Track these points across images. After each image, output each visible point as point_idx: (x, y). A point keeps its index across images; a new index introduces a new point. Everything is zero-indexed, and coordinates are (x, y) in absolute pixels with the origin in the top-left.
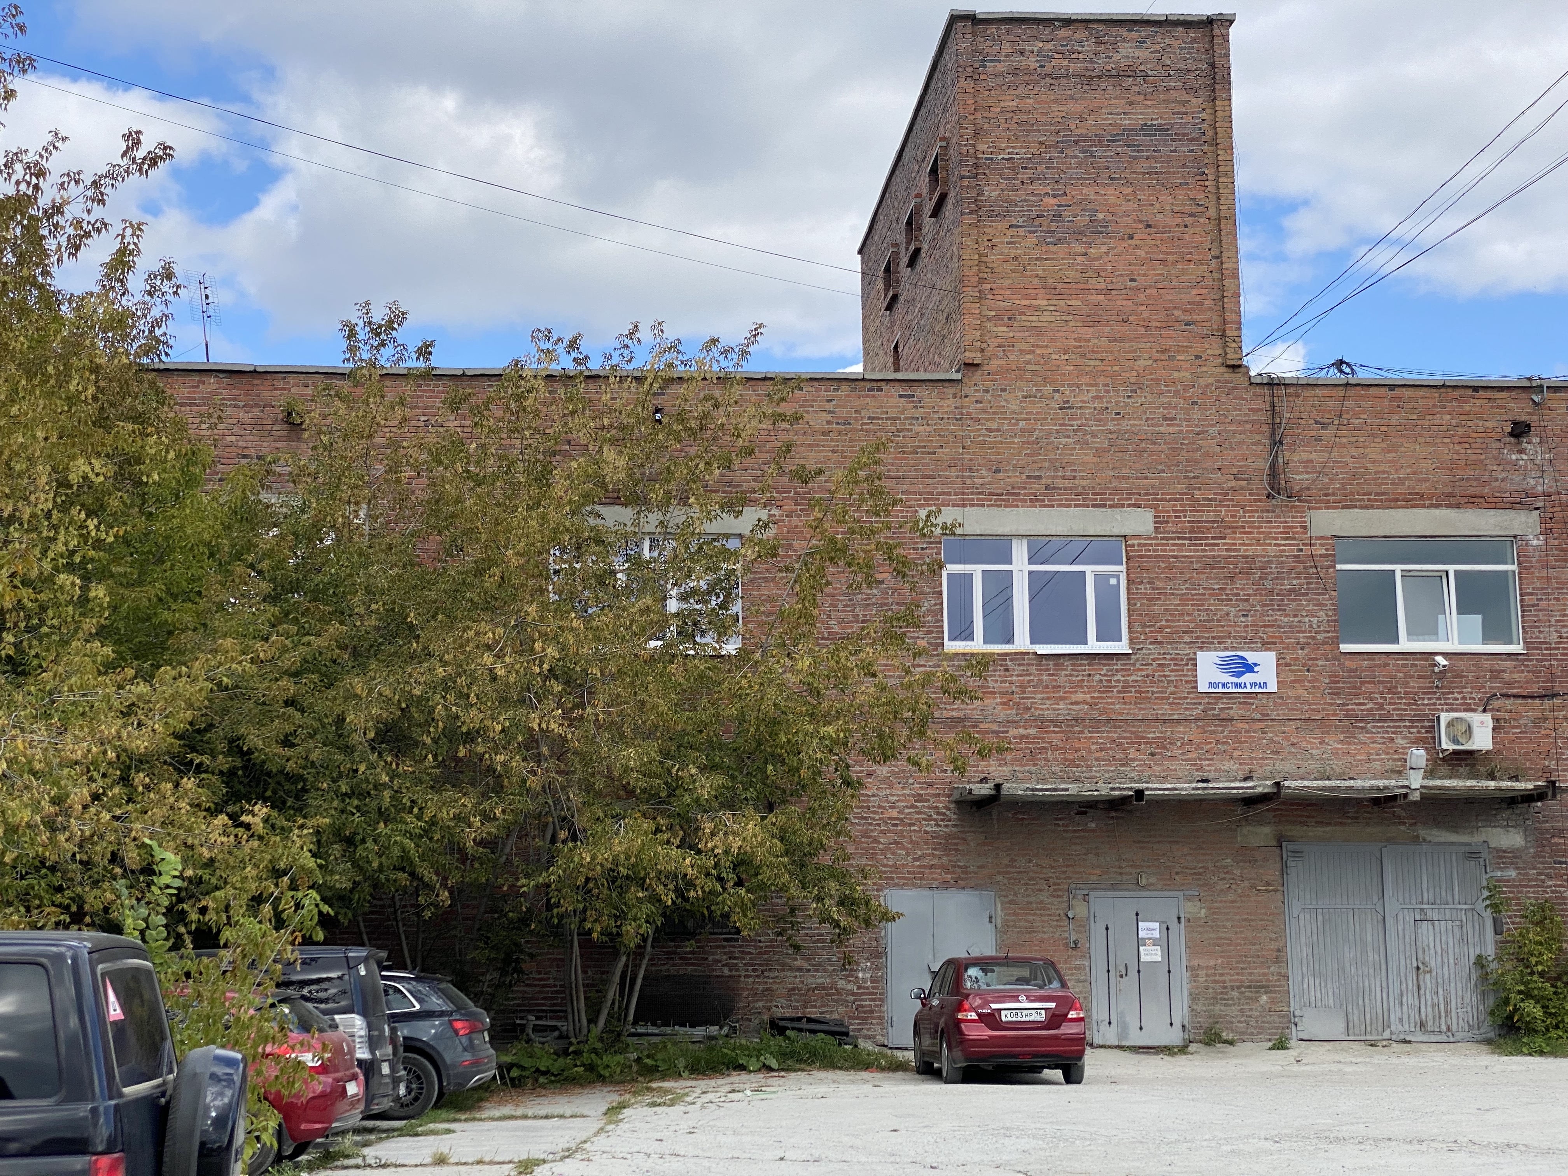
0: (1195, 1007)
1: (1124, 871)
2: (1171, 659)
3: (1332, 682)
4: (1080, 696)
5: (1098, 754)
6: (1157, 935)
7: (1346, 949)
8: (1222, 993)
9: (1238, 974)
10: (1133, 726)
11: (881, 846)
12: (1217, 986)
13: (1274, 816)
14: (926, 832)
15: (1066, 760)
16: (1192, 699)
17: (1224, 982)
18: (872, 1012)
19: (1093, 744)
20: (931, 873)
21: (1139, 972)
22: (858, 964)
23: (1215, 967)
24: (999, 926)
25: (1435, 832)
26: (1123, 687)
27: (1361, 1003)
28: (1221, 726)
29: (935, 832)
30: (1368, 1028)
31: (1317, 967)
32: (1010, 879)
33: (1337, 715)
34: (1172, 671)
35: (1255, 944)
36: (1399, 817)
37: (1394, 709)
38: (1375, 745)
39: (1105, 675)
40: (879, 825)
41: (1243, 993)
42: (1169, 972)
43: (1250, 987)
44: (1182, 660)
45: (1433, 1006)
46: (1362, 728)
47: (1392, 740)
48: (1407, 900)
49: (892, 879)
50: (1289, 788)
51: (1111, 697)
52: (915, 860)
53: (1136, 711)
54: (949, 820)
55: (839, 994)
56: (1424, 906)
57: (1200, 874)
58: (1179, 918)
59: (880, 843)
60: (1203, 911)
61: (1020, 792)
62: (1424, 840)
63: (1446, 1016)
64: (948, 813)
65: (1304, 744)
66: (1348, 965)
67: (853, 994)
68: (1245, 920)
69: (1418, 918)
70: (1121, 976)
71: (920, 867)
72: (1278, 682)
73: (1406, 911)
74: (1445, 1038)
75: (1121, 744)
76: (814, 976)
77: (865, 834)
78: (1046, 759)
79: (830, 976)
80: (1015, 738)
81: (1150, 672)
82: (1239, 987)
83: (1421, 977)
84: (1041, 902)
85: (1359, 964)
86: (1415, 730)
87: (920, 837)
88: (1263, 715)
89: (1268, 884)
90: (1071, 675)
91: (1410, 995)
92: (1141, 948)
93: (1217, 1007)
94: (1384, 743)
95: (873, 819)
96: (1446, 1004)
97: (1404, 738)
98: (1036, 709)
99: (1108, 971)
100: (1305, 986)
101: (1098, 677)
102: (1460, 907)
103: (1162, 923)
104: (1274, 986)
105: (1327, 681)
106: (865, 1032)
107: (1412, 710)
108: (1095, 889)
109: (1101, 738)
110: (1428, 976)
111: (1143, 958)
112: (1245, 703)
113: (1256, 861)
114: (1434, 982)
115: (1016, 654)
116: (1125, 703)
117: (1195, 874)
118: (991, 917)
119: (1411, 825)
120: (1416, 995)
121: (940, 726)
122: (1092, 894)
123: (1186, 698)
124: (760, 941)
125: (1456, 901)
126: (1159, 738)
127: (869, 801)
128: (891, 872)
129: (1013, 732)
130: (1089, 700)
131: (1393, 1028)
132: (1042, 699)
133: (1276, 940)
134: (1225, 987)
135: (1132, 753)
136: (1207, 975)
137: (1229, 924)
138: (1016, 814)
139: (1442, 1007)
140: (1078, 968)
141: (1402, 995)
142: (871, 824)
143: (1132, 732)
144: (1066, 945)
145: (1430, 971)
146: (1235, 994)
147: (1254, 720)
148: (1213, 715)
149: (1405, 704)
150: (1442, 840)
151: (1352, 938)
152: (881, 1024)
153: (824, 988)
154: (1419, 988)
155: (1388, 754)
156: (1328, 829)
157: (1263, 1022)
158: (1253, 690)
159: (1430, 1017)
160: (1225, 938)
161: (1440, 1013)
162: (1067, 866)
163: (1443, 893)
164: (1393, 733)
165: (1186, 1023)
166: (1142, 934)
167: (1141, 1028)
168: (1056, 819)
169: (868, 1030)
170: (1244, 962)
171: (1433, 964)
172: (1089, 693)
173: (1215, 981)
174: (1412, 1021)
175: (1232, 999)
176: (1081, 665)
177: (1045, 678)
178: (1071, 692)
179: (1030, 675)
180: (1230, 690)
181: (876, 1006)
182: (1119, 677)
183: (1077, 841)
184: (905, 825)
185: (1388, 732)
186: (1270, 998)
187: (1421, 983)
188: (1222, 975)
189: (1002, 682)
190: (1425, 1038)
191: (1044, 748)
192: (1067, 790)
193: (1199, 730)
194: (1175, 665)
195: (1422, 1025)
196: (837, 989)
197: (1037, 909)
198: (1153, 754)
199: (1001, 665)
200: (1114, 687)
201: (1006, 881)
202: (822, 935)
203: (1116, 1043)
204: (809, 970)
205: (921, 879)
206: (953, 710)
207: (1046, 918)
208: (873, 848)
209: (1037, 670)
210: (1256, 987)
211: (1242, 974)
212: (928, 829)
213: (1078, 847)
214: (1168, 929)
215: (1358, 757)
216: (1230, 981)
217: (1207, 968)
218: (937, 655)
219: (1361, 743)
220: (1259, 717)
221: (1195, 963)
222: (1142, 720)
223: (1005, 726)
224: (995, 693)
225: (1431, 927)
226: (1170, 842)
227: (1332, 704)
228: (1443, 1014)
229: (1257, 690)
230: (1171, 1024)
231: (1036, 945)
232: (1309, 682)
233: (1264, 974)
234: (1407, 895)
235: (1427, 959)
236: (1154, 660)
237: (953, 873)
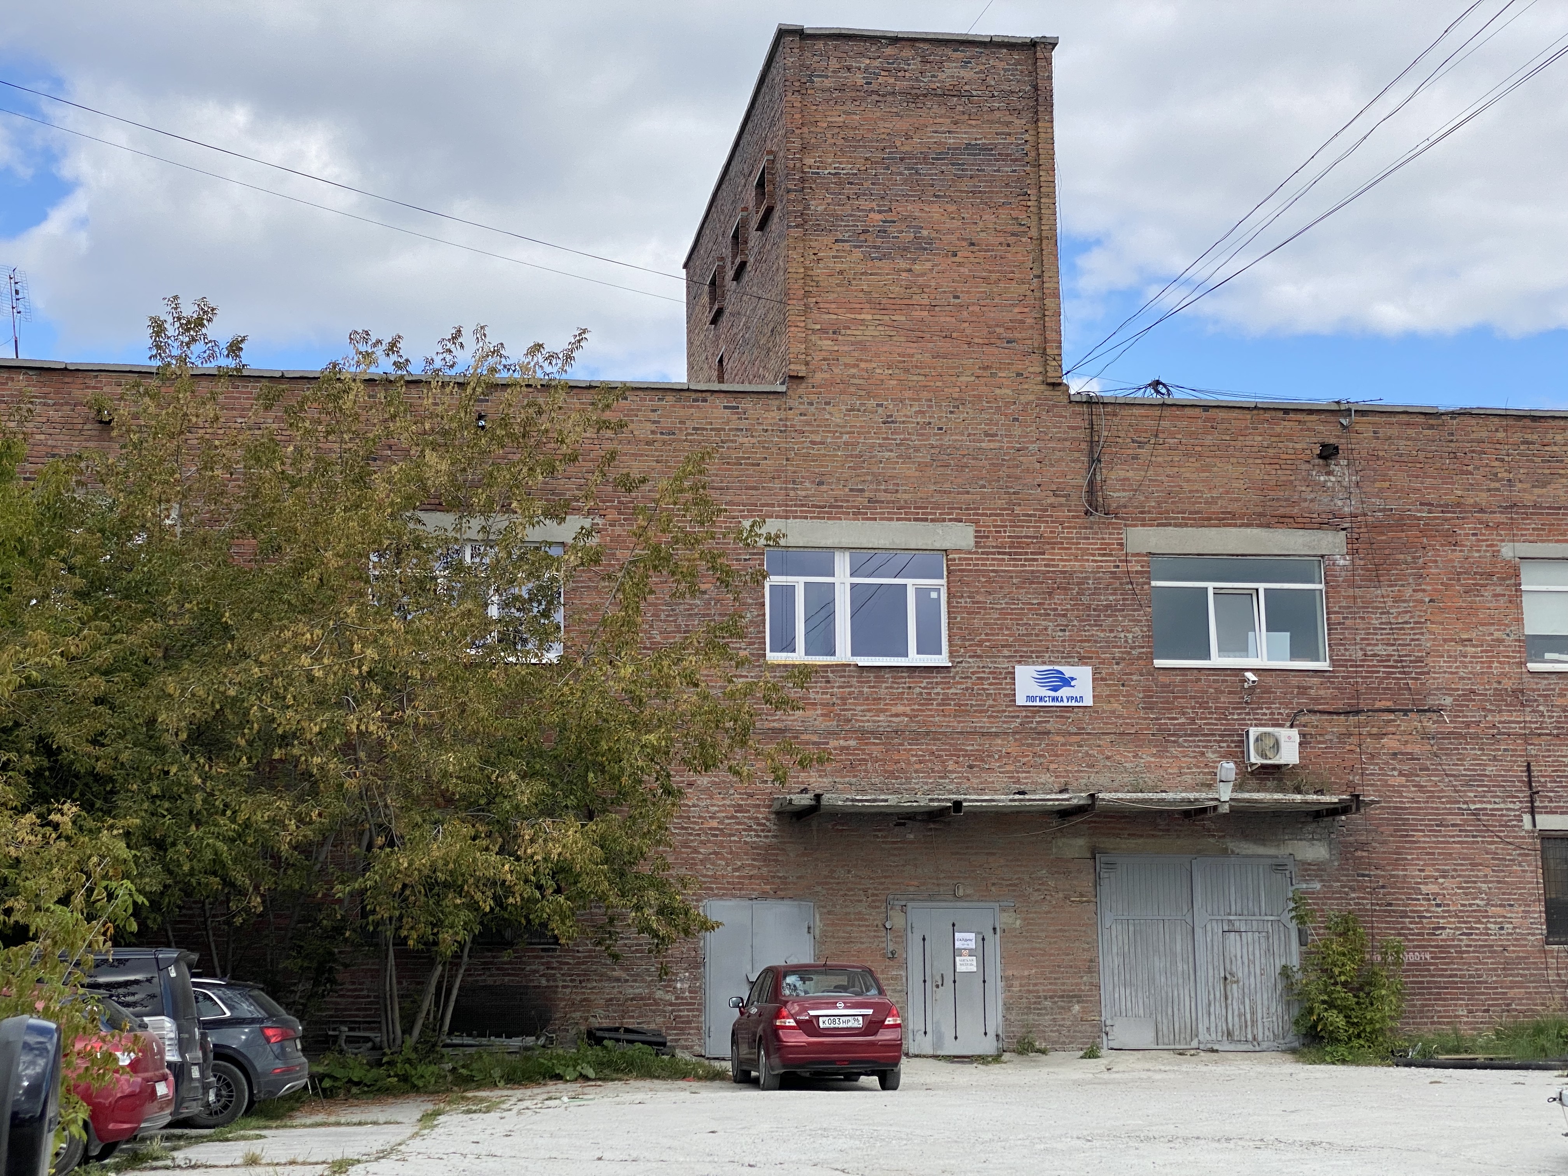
0: (1009, 1017)
1: (941, 882)
2: (990, 673)
3: (1145, 697)
4: (900, 709)
5: (917, 766)
6: (972, 945)
7: (1156, 959)
8: (1035, 1003)
9: (1051, 984)
10: (953, 739)
11: (701, 856)
12: (1031, 996)
13: (1089, 829)
14: (746, 843)
15: (886, 771)
16: (1010, 712)
17: (1038, 991)
18: (689, 1022)
19: (913, 756)
20: (751, 884)
21: (955, 982)
22: (676, 974)
23: (1029, 977)
24: (817, 937)
25: (1243, 845)
26: (942, 700)
27: (1170, 1012)
28: (1039, 739)
29: (754, 842)
30: (1177, 1038)
31: (1128, 977)
32: (829, 889)
33: (1150, 729)
34: (990, 684)
35: (1068, 955)
36: (1209, 830)
37: (1205, 724)
38: (1186, 759)
39: (924, 688)
40: (699, 835)
41: (1056, 1003)
42: (984, 982)
43: (1063, 996)
44: (1001, 673)
45: (1240, 1016)
46: (1174, 742)
47: (1203, 754)
48: (1216, 911)
49: (712, 889)
50: (1103, 799)
51: (930, 710)
52: (735, 870)
53: (955, 724)
54: (769, 831)
55: (657, 1004)
56: (1232, 918)
57: (1015, 885)
58: (994, 929)
59: (700, 853)
60: (1018, 922)
61: (840, 803)
62: (1233, 852)
63: (1252, 1026)
64: (768, 824)
65: (1118, 757)
66: (1157, 976)
67: (671, 1004)
68: (1060, 930)
69: (1226, 929)
70: (937, 986)
71: (739, 877)
72: (1094, 696)
73: (1214, 923)
74: (1250, 1047)
75: (941, 756)
76: (632, 987)
77: (685, 844)
78: (866, 771)
79: (649, 987)
80: (835, 749)
81: (969, 685)
82: (1051, 997)
83: (1229, 987)
84: (860, 913)
85: (1169, 975)
86: (1225, 745)
87: (740, 848)
88: (1079, 729)
89: (1082, 895)
90: (891, 688)
91: (1217, 1004)
92: (957, 958)
93: (1031, 1016)
94: (1195, 757)
95: (693, 829)
96: (1253, 1013)
97: (1214, 752)
98: (856, 720)
99: (925, 981)
100: (1117, 995)
101: (918, 690)
102: (1266, 918)
103: (977, 933)
104: (1086, 996)
105: (1141, 695)
106: (683, 1043)
107: (1222, 724)
108: (913, 900)
109: (920, 750)
110: (1235, 986)
111: (959, 968)
112: (1062, 717)
113: (1070, 872)
114: (1241, 992)
115: (837, 665)
116: (944, 716)
117: (1010, 885)
118: (809, 928)
119: (1220, 837)
120: (1223, 1005)
121: (761, 737)
122: (910, 905)
123: (1005, 711)
124: (578, 951)
125: (1263, 912)
126: (977, 750)
127: (689, 812)
128: (711, 883)
129: (833, 743)
130: (909, 712)
131: (1201, 1037)
132: (863, 711)
133: (1088, 950)
134: (1039, 997)
135: (951, 765)
136: (1021, 986)
137: (1043, 934)
138: (835, 825)
139: (1248, 1016)
140: (896, 978)
141: (1210, 1005)
142: (691, 834)
143: (951, 745)
144: (884, 955)
145: (1237, 982)
146: (1048, 1003)
147: (1070, 734)
148: (1031, 728)
149: (1216, 719)
150: (1250, 852)
151: (1162, 948)
152: (700, 1034)
153: (642, 999)
154: (1226, 998)
155: (1198, 767)
156: (1140, 841)
157: (1075, 1031)
158: (1069, 704)
159: (1237, 1027)
160: (1040, 949)
161: (1246, 1022)
162: (886, 877)
163: (1251, 905)
164: (1204, 747)
165: (1000, 1033)
166: (958, 944)
167: (956, 1038)
168: (875, 830)
169: (686, 1040)
170: (1058, 972)
171: (1240, 975)
172: (909, 705)
173: (1029, 991)
174: (1220, 1030)
175: (1045, 1008)
176: (903, 677)
177: (865, 690)
178: (891, 705)
179: (851, 686)
180: (1047, 704)
181: (694, 1016)
182: (939, 690)
183: (896, 852)
184: (724, 835)
185: (1199, 747)
186: (1083, 1007)
187: (1229, 993)
188: (1035, 985)
189: (823, 693)
190: (1232, 1047)
191: (864, 760)
192: (886, 801)
193: (1017, 744)
194: (994, 678)
195: (1229, 1034)
196: (654, 1000)
197: (855, 919)
198: (971, 767)
199: (823, 677)
200: (934, 699)
201: (824, 892)
202: (641, 945)
203: (931, 1053)
204: (627, 981)
205: (740, 889)
206: (774, 721)
207: (864, 929)
208: (693, 858)
209: (858, 682)
210: (1068, 996)
211: (1056, 984)
212: (748, 839)
213: (897, 859)
214: (983, 939)
215: (1170, 771)
216: (1044, 991)
217: (1022, 977)
218: (759, 666)
219: (1173, 757)
220: (1075, 730)
221: (1010, 973)
222: (961, 733)
223: (825, 738)
224: (815, 704)
225: (1238, 938)
226: (987, 854)
227: (1145, 719)
228: (1249, 1023)
229: (1074, 704)
230: (986, 1034)
231: (853, 956)
232: (1124, 696)
233: (1077, 984)
234: (1215, 907)
235: (1234, 969)
236: (973, 673)
237: (773, 883)
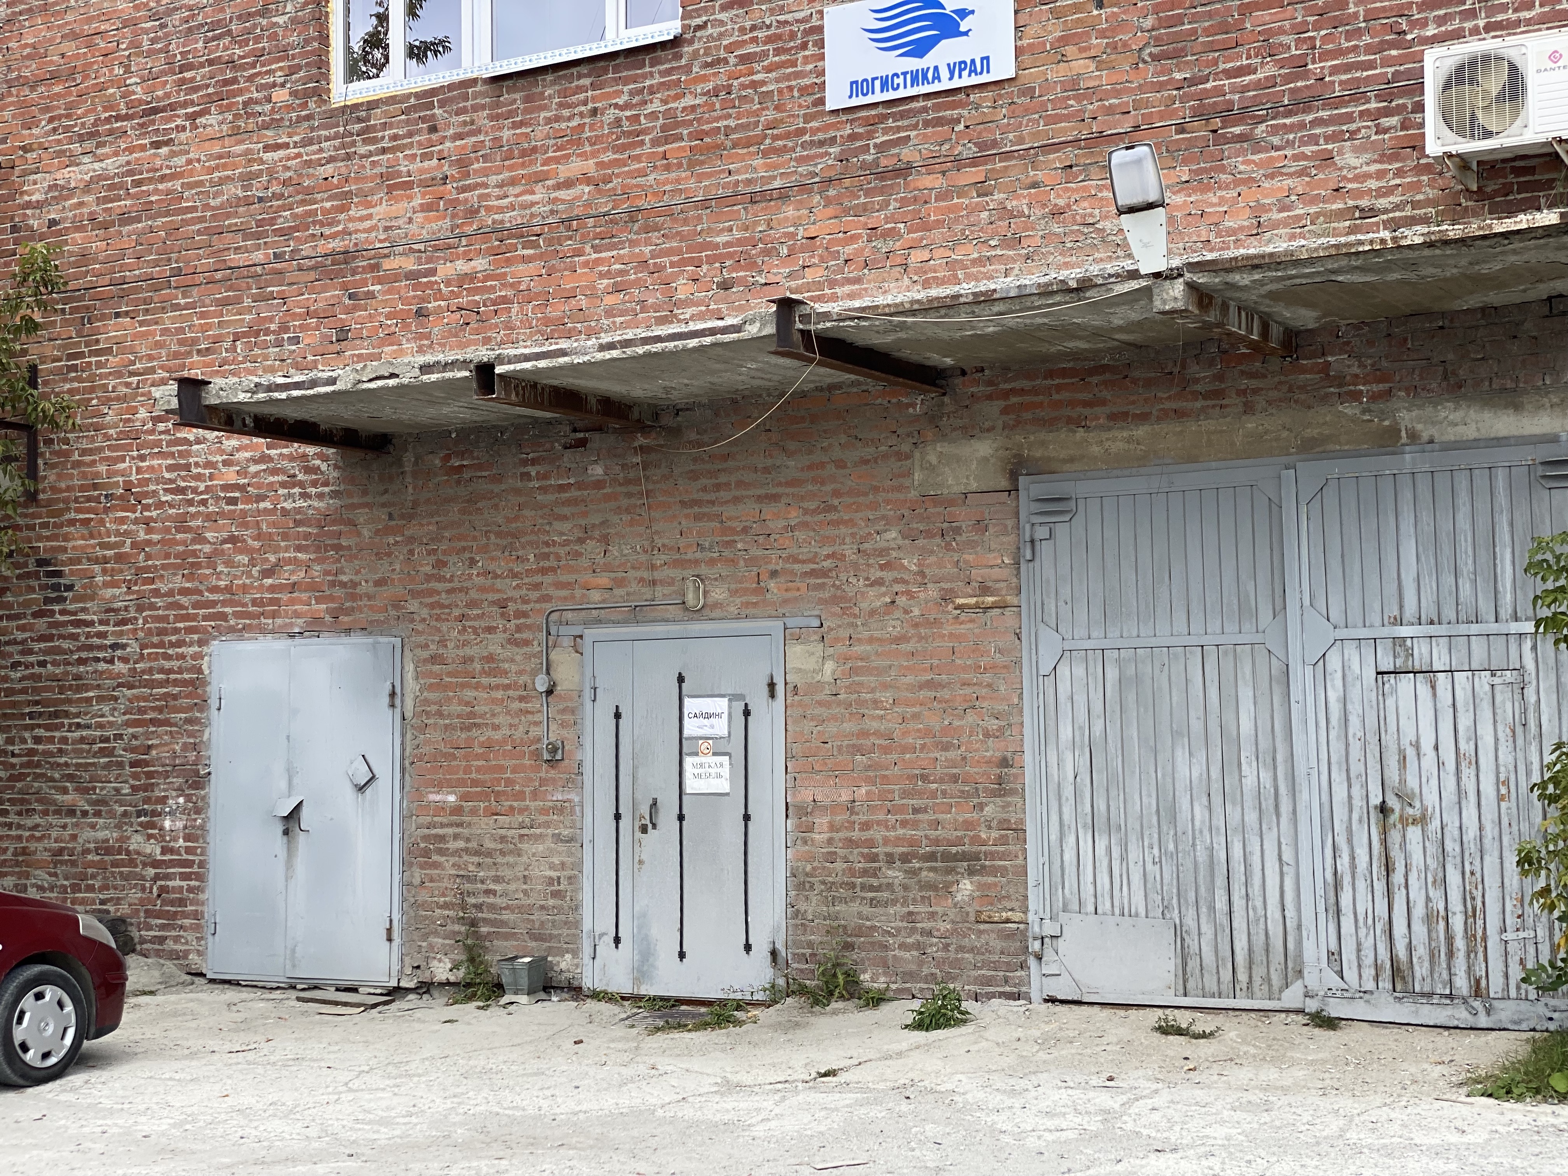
0: (802, 906)
1: (657, 575)
2: (769, 40)
3: (1162, 23)
4: (575, 167)
5: (609, 300)
6: (720, 727)
7: (1181, 756)
8: (865, 872)
9: (904, 824)
10: (686, 222)
11: (207, 548)
12: (855, 854)
13: (1005, 411)
14: (285, 512)
15: (547, 321)
16: (814, 131)
17: (871, 843)
18: (182, 902)
19: (602, 276)
20: (292, 602)
21: (681, 818)
22: (163, 800)
23: (851, 807)
24: (409, 714)
25: (1448, 412)
26: (664, 128)
27: (1221, 904)
28: (881, 191)
29: (298, 510)
30: (1242, 977)
31: (1101, 805)
32: (432, 606)
33: (1172, 114)
34: (768, 70)
35: (946, 748)
36: (1340, 381)
37: (1334, 70)
38: (1276, 183)
39: (626, 106)
40: (204, 503)
41: (914, 873)
42: (747, 818)
43: (932, 857)
44: (793, 36)
45: (1430, 918)
46: (1241, 138)
47: (1327, 158)
48: (1355, 615)
49: (224, 617)
51: (638, 159)
52: (267, 573)
53: (692, 184)
54: (326, 484)
55: (132, 863)
56: (1404, 631)
57: (824, 573)
58: (772, 686)
59: (205, 541)
60: (829, 666)
61: (242, 397)
62: (1413, 436)
63: (1470, 951)
64: (324, 467)
65: (1083, 208)
66: (1184, 803)
67: (156, 864)
68: (929, 685)
69: (1386, 664)
70: (644, 829)
71: (272, 588)
72: (1019, 52)
73: (1351, 650)
74: (1461, 1015)
75: (659, 269)
76: (93, 826)
77: (181, 524)
78: (509, 326)
79: (118, 827)
80: (448, 283)
81: (722, 80)
82: (905, 858)
83: (1395, 836)
84: (490, 658)
85: (1217, 799)
86: (1394, 121)
87: (274, 524)
88: (982, 146)
89: (985, 590)
90: (558, 119)
91: (1361, 885)
92: (688, 761)
93: (855, 907)
94: (1303, 172)
95: (195, 491)
96: (1471, 915)
97: (1358, 151)
98: (488, 209)
99: (618, 817)
100: (1069, 856)
101: (611, 114)
102: (1514, 627)
103: (733, 698)
104: (992, 856)
105: (1149, 23)
106: (170, 945)
107: (1386, 63)
108: (599, 621)
109: (618, 259)
110: (1414, 833)
111: (692, 785)
112: (939, 122)
113: (958, 531)
114: (1432, 849)
115: (451, 87)
116: (668, 168)
117: (813, 573)
118: (393, 694)
119: (1374, 398)
120: (1380, 887)
121: (312, 275)
122: (591, 634)
123: (801, 132)
124: (13, 755)
125: (1506, 611)
126: (740, 242)
127: (188, 454)
128: (224, 603)
129: (446, 270)
130: (592, 172)
131: (1311, 979)
132: (501, 186)
133: (998, 735)
134: (874, 858)
135: (683, 289)
136: (832, 828)
137: (886, 697)
138: (447, 458)
139: (1457, 923)
140: (560, 809)
141: (1337, 886)
142: (190, 502)
143: (682, 237)
144: (537, 754)
145: (1422, 820)
146: (895, 875)
147: (959, 163)
148: (864, 165)
149: (1369, 49)
150: (1470, 432)
151: (1197, 726)
152: (198, 928)
153: (108, 851)
154: (1389, 869)
155: (1314, 200)
156: (1141, 431)
157: (961, 949)
158: (956, 83)
159: (1421, 951)
160: (877, 733)
161: (1450, 939)
162: (544, 571)
163: (1466, 588)
164: (1328, 139)
165: (780, 946)
166: (691, 728)
167: (682, 955)
168: (525, 462)
169: (176, 939)
170: (920, 794)
171: (1431, 798)
172: (594, 154)
173: (850, 843)
174: (1369, 960)
175: (889, 886)
176: (581, 89)
177: (506, 134)
178: (557, 160)
179: (479, 131)
180: (901, 93)
181: (190, 890)
182: (656, 106)
183: (566, 511)
184: (248, 500)
185: (1314, 140)
186: (980, 886)
187: (1396, 854)
188: (866, 826)
189: (425, 157)
190: (1403, 1012)
191: (505, 300)
192: (332, 381)
193: (831, 211)
194: (778, 52)
195: (1396, 972)
196: (128, 852)
197: (483, 672)
198: (725, 286)
199: (423, 119)
200: (645, 132)
201: (425, 613)
202: (107, 740)
203: (627, 988)
204: (85, 814)
205: (274, 615)
206: (334, 236)
207: (499, 694)
208: (194, 554)
209: (491, 118)
210: (947, 857)
211: (915, 825)
212: (288, 505)
213: (566, 526)
214: (747, 713)
215: (1229, 223)
216: (886, 841)
217: (835, 808)
218: (308, 118)
219: (1237, 183)
220: (971, 150)
221: (806, 795)
222: (705, 204)
223: (429, 260)
224: (409, 185)
225: (1424, 690)
226: (760, 499)
227: (1160, 87)
228: (1460, 943)
229: (967, 80)
230: (748, 948)
231: (478, 757)
232: (1102, 34)
233: (968, 825)
234: (1355, 603)
235: (1412, 782)
236: (729, 49)
237: (331, 599)
